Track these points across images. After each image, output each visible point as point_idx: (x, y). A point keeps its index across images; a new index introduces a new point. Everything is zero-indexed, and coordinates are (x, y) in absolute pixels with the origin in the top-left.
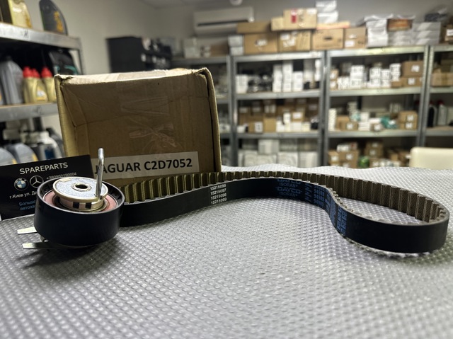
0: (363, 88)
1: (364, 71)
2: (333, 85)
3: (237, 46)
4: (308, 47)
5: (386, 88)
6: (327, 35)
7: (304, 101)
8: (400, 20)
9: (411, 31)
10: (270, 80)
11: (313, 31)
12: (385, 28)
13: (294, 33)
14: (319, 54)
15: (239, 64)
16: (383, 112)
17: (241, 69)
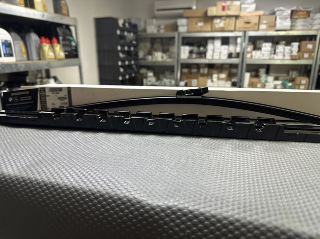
0: (270, 59)
1: (272, 47)
2: (249, 56)
3: (183, 26)
4: (233, 28)
5: (287, 60)
6: (247, 21)
7: (228, 66)
8: (301, 11)
9: (308, 19)
10: (205, 50)
11: (237, 17)
12: (289, 16)
13: (224, 18)
14: (240, 34)
15: (184, 38)
16: (284, 77)
17: (185, 41)
